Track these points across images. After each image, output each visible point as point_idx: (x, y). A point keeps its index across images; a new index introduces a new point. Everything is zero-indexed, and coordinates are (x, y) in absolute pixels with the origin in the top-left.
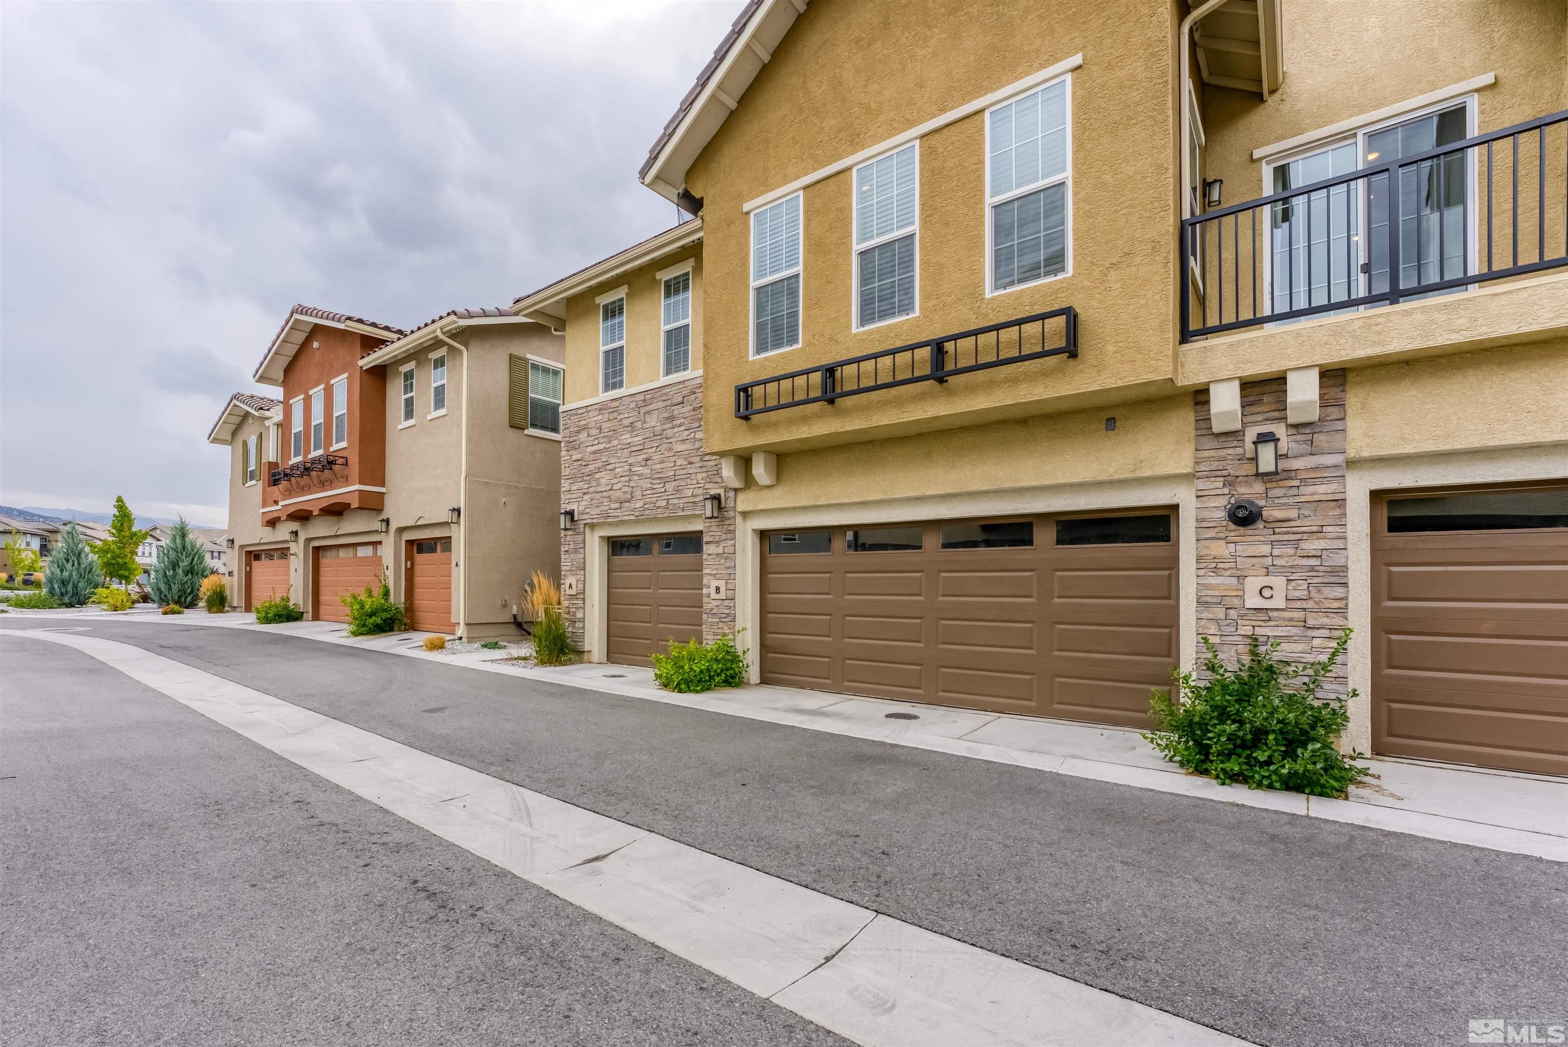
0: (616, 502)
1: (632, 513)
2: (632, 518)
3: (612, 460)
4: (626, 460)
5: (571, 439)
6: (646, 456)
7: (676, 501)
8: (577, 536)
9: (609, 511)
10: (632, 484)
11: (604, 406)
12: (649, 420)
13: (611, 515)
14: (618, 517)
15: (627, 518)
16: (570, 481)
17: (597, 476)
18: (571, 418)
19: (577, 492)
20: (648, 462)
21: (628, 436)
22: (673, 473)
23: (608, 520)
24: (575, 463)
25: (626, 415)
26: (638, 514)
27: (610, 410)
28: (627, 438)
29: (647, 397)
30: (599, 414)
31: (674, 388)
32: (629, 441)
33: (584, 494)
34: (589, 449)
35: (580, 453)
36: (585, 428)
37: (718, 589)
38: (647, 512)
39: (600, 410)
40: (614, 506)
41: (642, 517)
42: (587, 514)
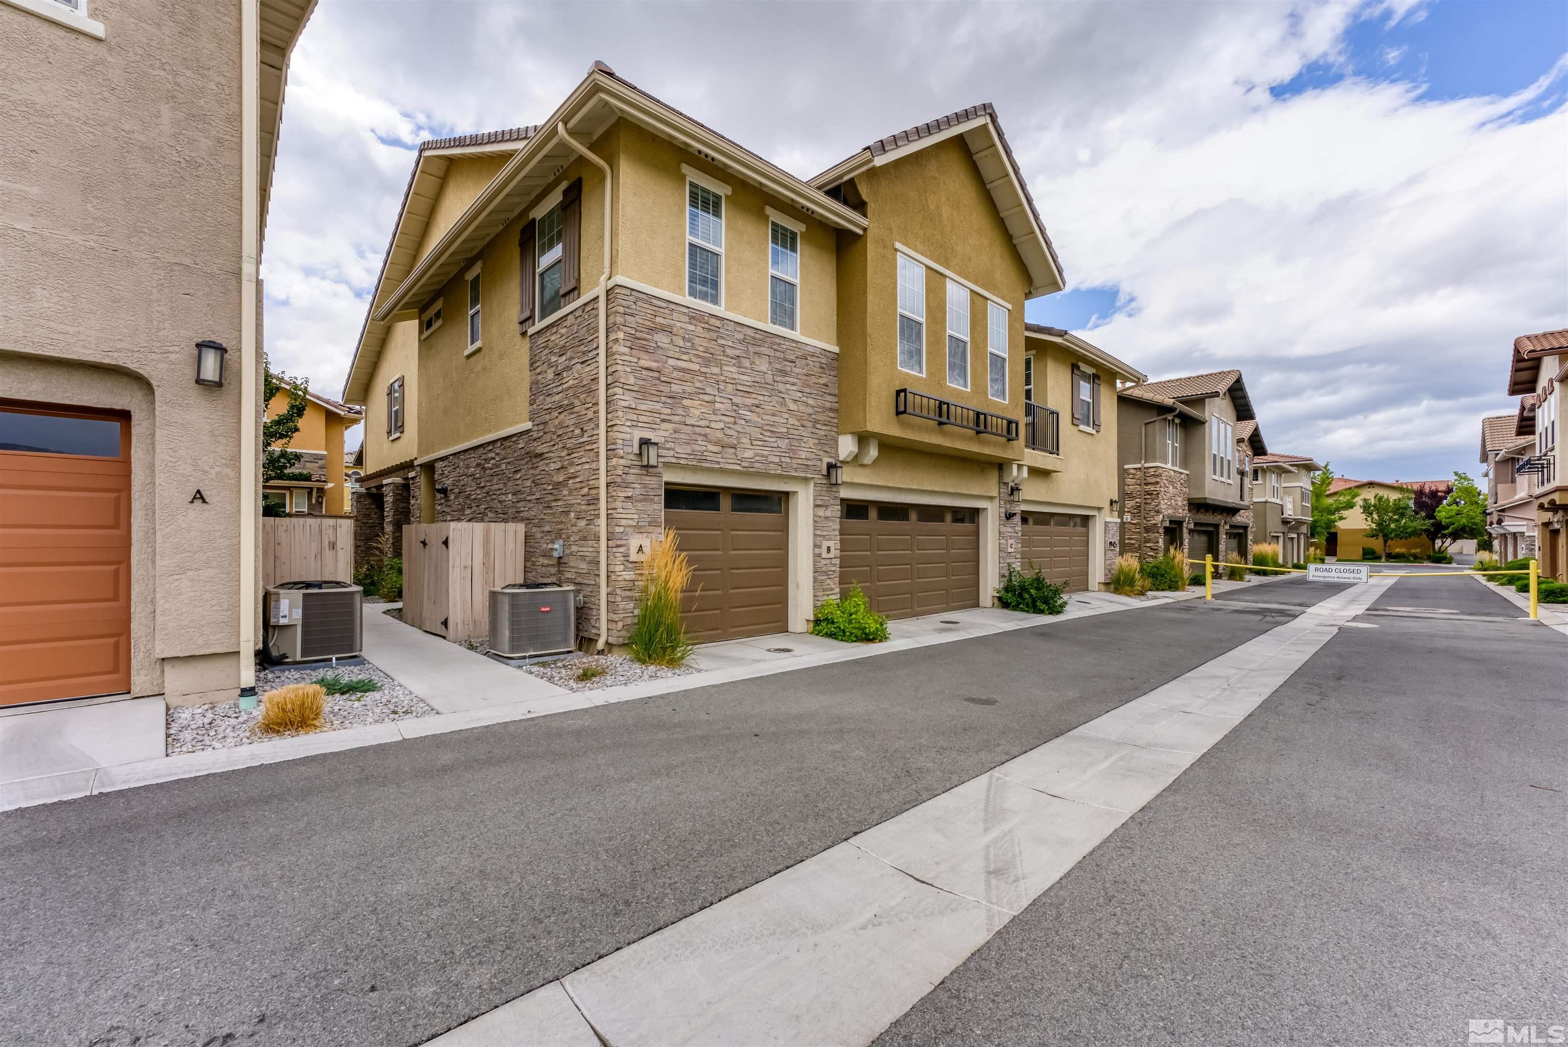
0: (716, 443)
1: (739, 462)
2: (738, 468)
3: (709, 390)
4: (731, 397)
5: (639, 335)
6: (756, 402)
7: (788, 460)
8: (648, 478)
9: (705, 453)
10: (738, 428)
11: (698, 317)
12: (758, 363)
13: (708, 458)
14: (719, 463)
15: (731, 467)
16: (634, 394)
17: (686, 402)
18: (639, 304)
19: (648, 414)
20: (758, 410)
21: (734, 369)
22: (785, 430)
23: (704, 465)
24: (644, 372)
25: (730, 344)
26: (747, 464)
27: (706, 326)
28: (731, 370)
29: (758, 336)
30: (691, 324)
31: (787, 343)
32: (736, 376)
33: (663, 421)
34: (671, 362)
35: (655, 361)
36: (667, 330)
37: (829, 549)
38: (757, 465)
39: (692, 318)
40: (711, 448)
41: (751, 470)
42: (669, 449)
